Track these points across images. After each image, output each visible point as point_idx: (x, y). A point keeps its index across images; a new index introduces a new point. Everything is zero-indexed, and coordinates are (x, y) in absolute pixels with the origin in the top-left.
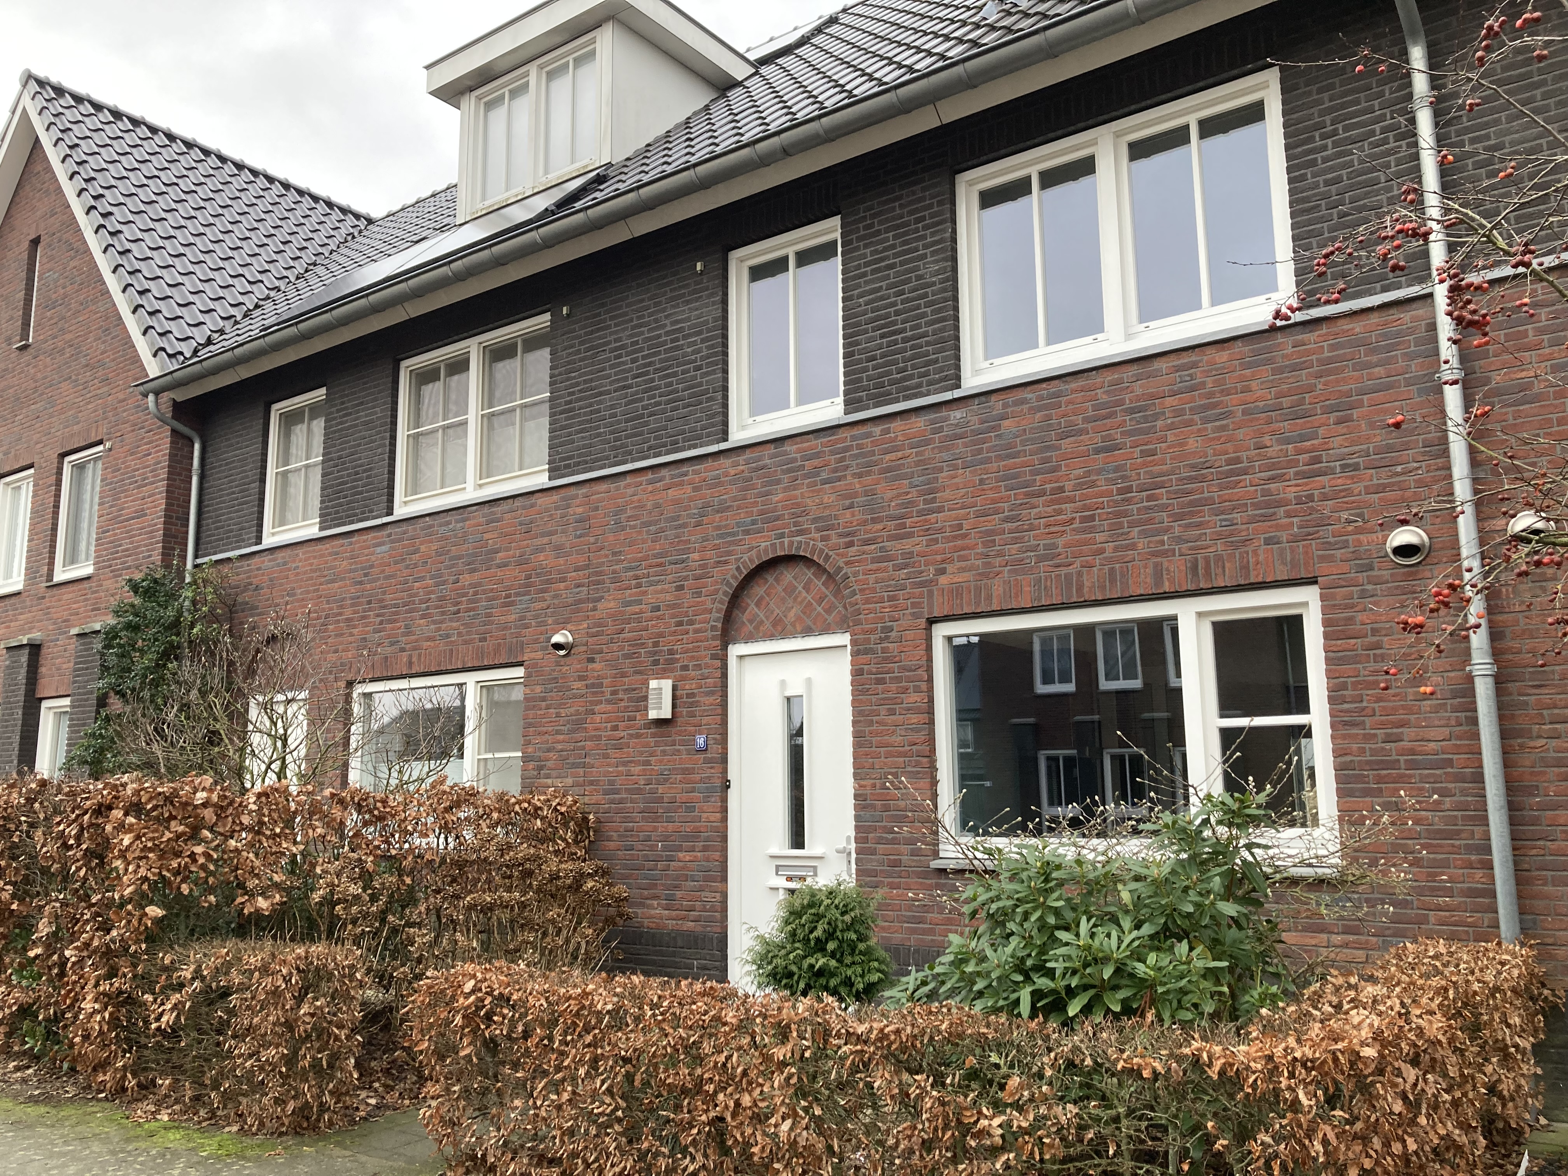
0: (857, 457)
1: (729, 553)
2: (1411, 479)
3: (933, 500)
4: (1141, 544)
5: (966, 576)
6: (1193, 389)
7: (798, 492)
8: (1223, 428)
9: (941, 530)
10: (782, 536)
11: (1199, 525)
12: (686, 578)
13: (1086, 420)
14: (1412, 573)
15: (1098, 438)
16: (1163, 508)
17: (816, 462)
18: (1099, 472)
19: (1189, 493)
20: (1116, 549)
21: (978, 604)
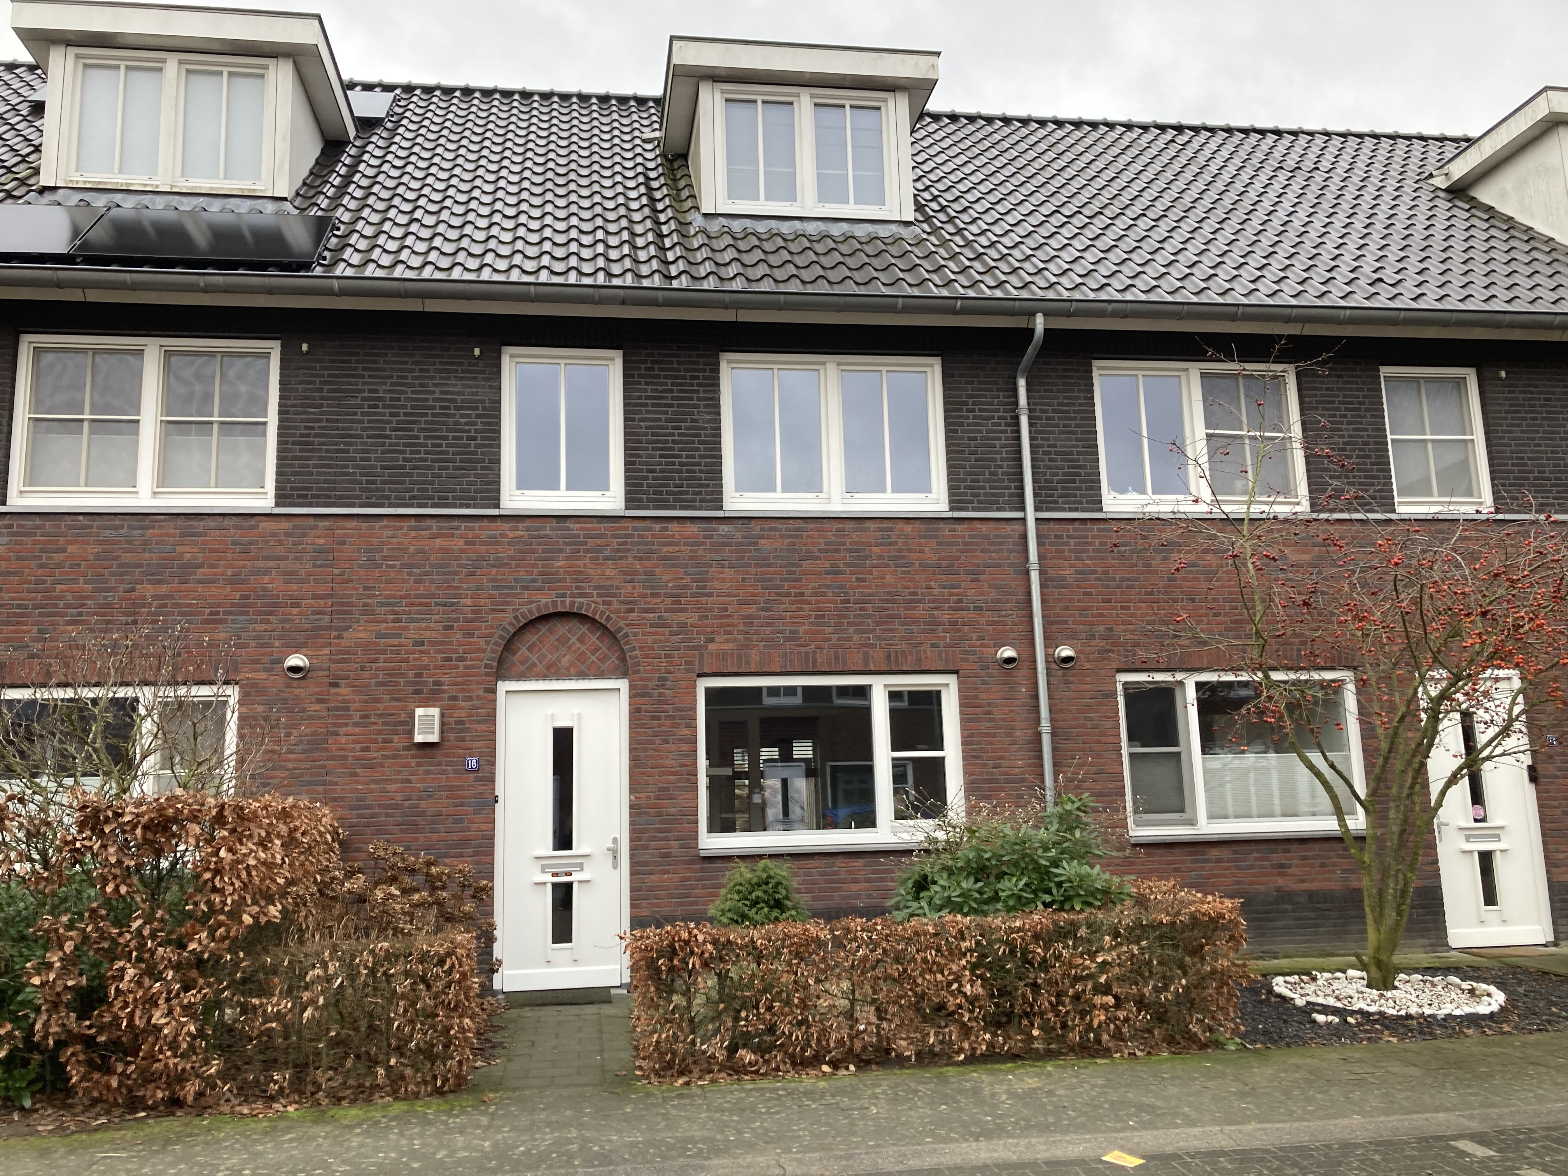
0: (637, 543)
1: (507, 603)
2: (1008, 619)
3: (705, 587)
4: (856, 637)
5: (731, 645)
6: (890, 544)
7: (581, 563)
8: (908, 572)
9: (711, 610)
10: (564, 595)
11: (892, 631)
12: (457, 620)
13: (819, 551)
14: (1008, 673)
15: (827, 565)
16: (870, 617)
17: (599, 541)
18: (828, 587)
19: (887, 609)
20: (839, 639)
21: (739, 667)
